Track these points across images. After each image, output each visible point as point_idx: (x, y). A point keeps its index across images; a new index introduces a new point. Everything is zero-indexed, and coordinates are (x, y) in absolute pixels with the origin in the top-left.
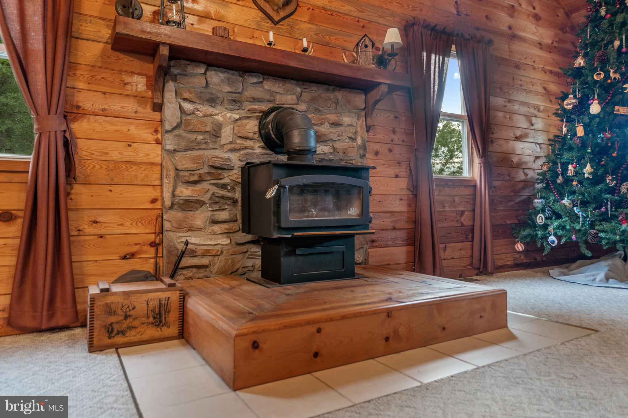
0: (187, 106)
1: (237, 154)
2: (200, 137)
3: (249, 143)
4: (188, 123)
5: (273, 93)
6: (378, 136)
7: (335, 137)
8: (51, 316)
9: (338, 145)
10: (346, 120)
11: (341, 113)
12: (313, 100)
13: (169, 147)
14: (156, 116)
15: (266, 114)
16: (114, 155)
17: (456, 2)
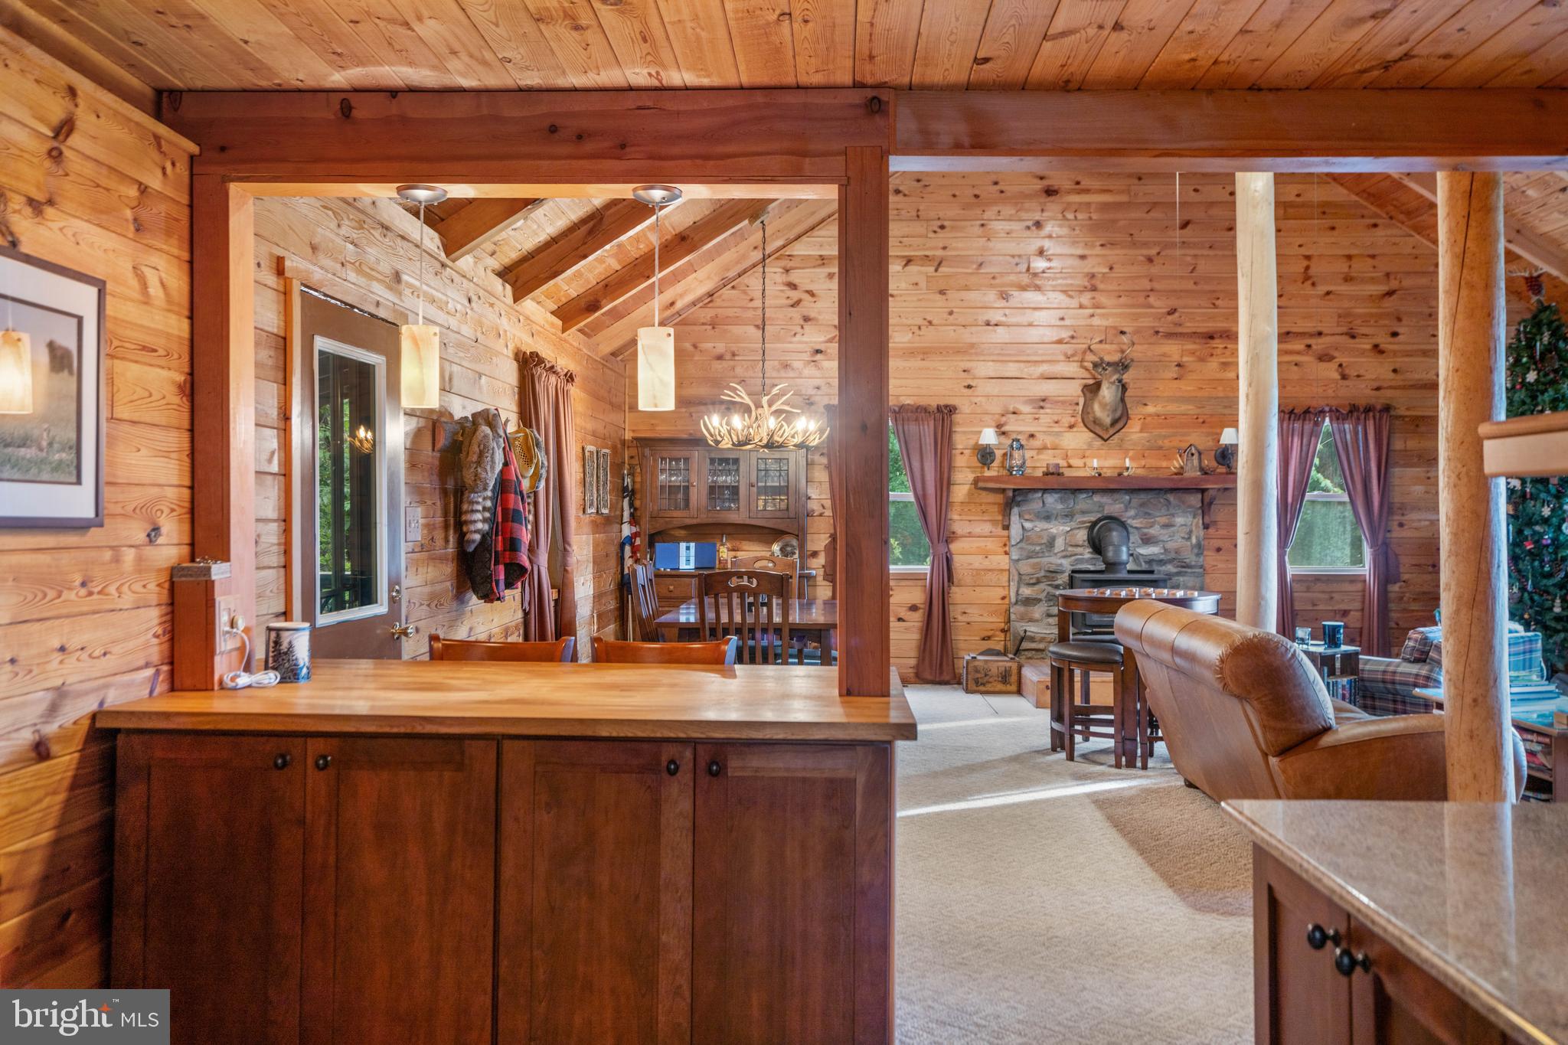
0: (1027, 525)
1: (1069, 560)
2: (1038, 548)
3: (1079, 550)
4: (1028, 538)
5: (1101, 506)
6: (1221, 532)
7: (1165, 538)
8: (941, 673)
9: (1169, 545)
10: (1179, 520)
11: (1173, 515)
12: (1142, 505)
13: (1015, 557)
14: (1005, 533)
15: (1094, 524)
16: (977, 565)
17: (1340, 365)
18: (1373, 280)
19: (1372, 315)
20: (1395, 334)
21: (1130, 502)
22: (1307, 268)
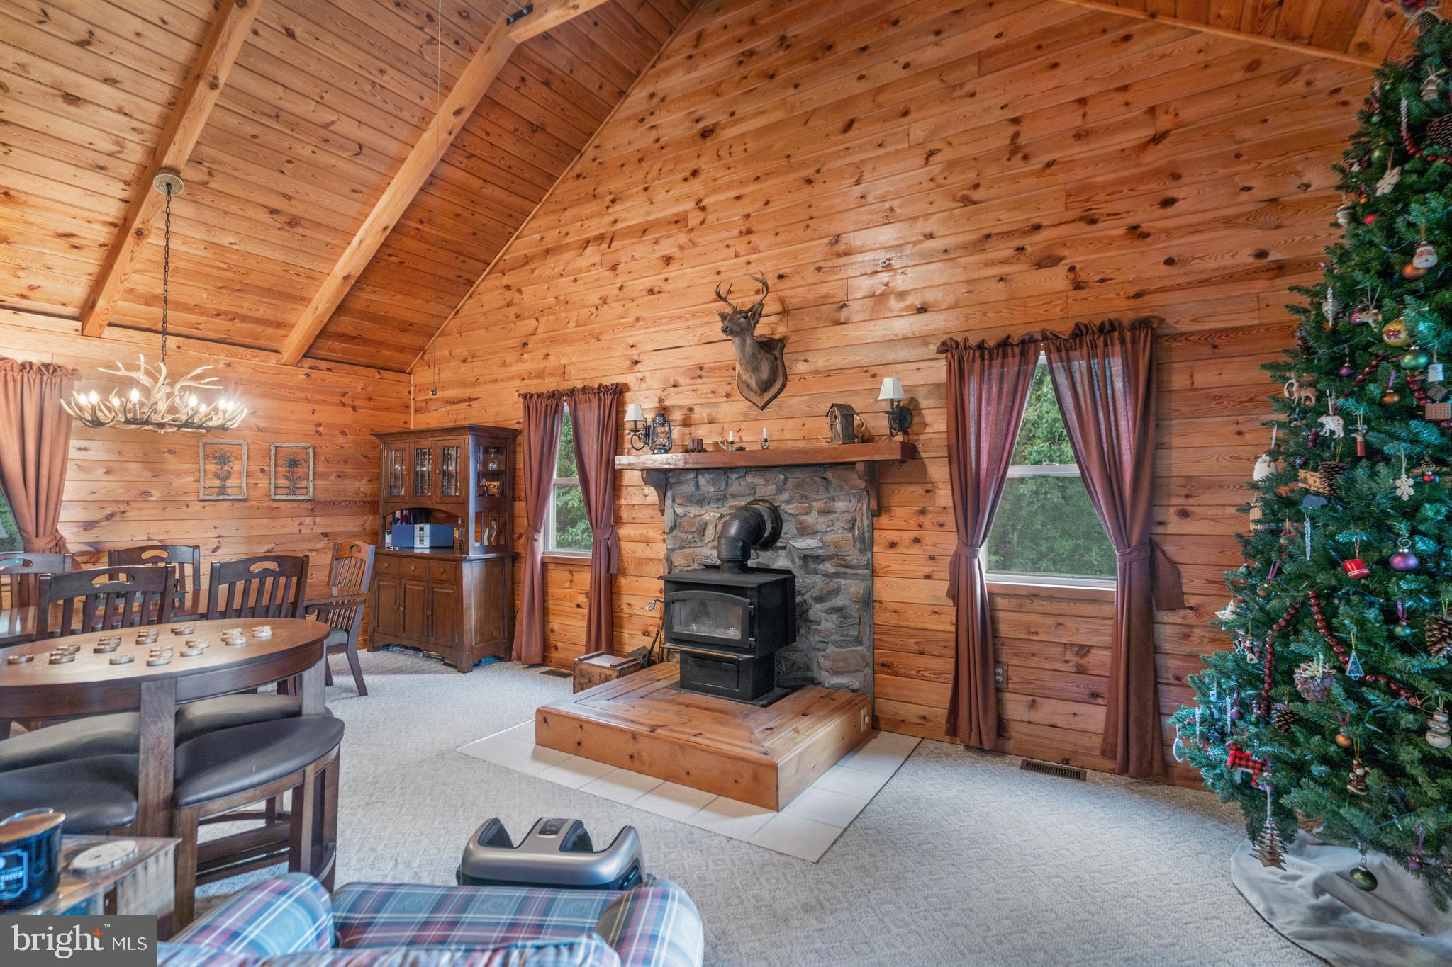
0: (680, 510)
2: (690, 537)
4: (681, 525)
5: (753, 486)
6: (896, 521)
7: (823, 528)
9: (828, 538)
10: (840, 505)
11: (833, 499)
12: (798, 486)
14: (663, 519)
16: (639, 554)
17: (1072, 269)
18: (1126, 125)
19: (1124, 181)
20: (1168, 202)
21: (785, 481)
22: (1016, 135)
